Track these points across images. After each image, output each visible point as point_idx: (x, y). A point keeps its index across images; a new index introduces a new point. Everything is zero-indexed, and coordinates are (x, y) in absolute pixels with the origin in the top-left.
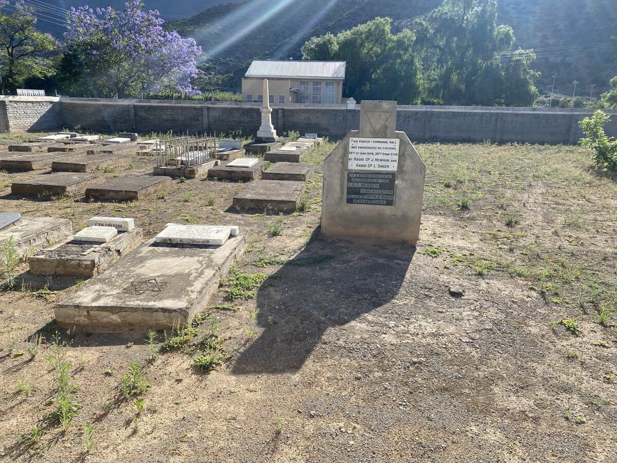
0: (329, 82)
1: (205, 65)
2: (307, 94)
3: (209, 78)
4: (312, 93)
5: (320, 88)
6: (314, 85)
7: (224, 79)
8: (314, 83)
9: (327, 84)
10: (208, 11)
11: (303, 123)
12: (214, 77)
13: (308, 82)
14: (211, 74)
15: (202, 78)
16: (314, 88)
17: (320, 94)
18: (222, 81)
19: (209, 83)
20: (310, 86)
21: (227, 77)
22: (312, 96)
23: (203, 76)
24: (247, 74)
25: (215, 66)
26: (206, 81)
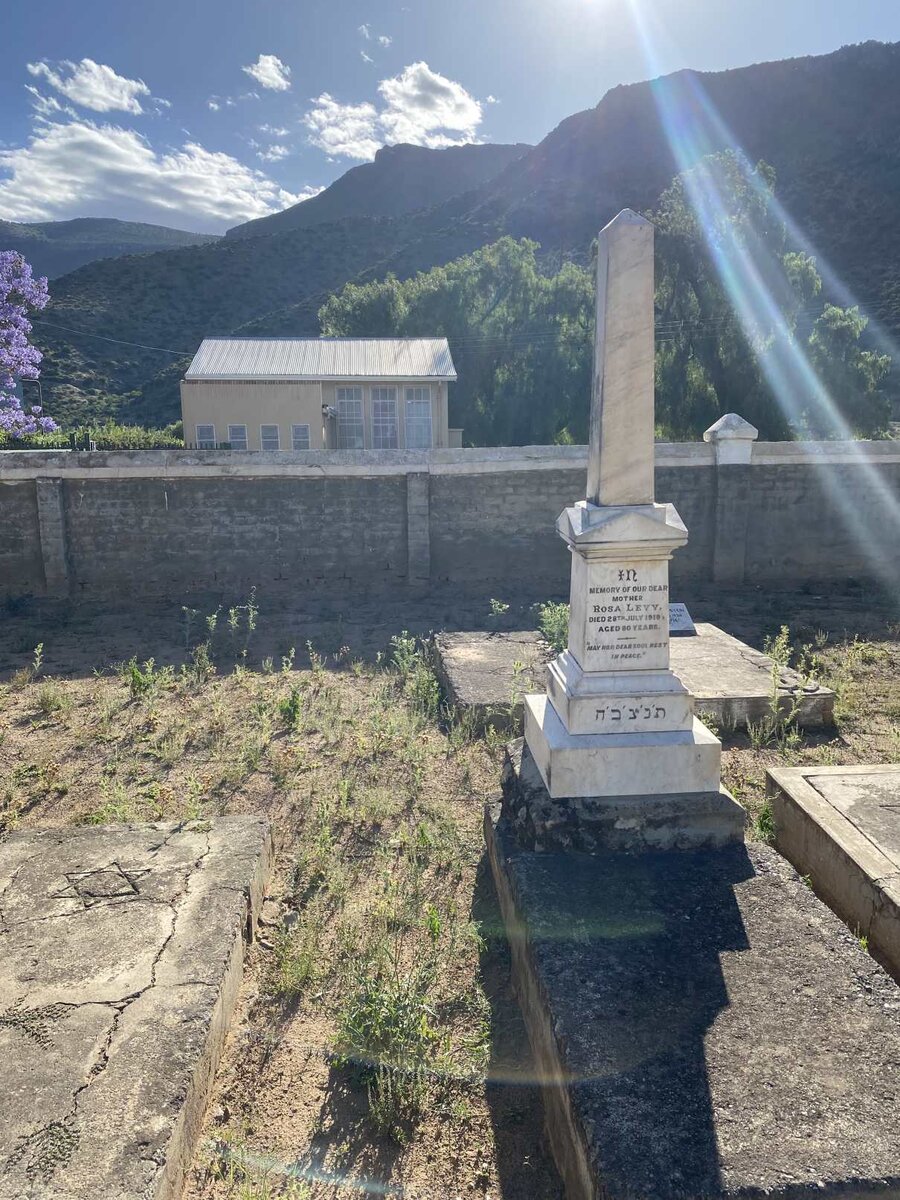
0: (415, 388)
1: (80, 376)
2: (358, 421)
3: (91, 402)
4: (372, 418)
5: (392, 406)
6: (374, 398)
7: (122, 401)
8: (375, 392)
9: (410, 395)
10: (82, 270)
11: (520, 531)
12: (100, 398)
13: (358, 392)
14: (93, 393)
15: (75, 402)
16: (376, 406)
17: (393, 421)
18: (118, 406)
19: (91, 411)
20: (367, 403)
21: (128, 397)
22: (372, 424)
23: (78, 398)
24: (191, 372)
25: (101, 377)
26: (85, 407)
